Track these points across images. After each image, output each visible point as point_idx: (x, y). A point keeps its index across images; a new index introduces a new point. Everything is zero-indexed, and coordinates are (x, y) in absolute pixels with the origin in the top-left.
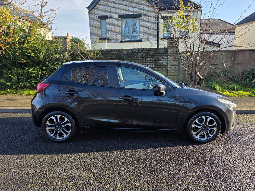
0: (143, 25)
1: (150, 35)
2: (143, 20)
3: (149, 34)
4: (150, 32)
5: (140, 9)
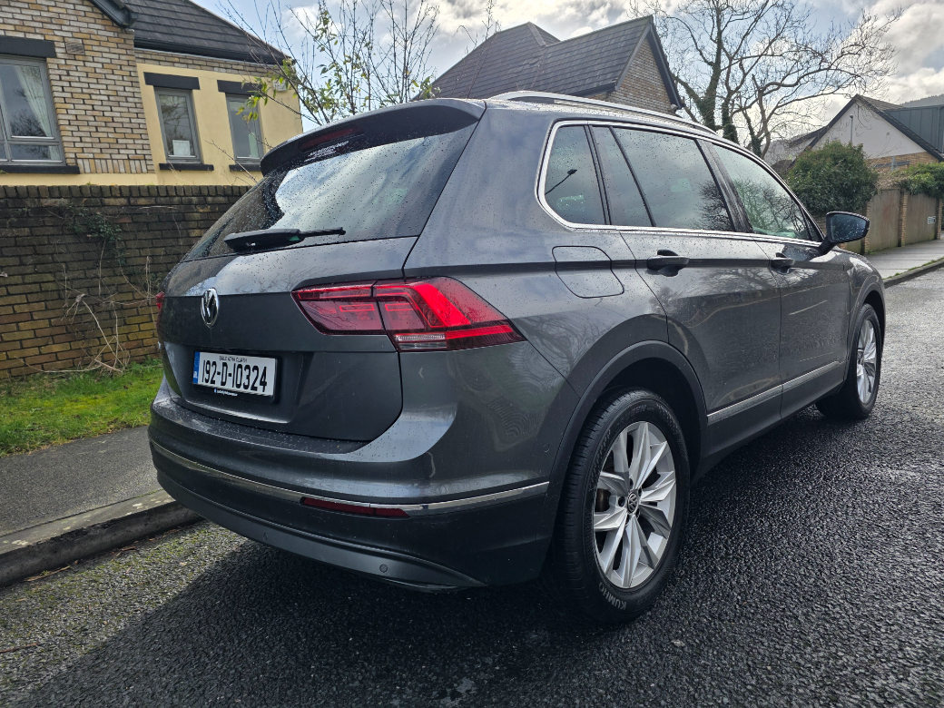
0: (69, 95)
1: (115, 145)
2: (68, 75)
3: (112, 141)
4: (112, 130)
5: (39, 19)
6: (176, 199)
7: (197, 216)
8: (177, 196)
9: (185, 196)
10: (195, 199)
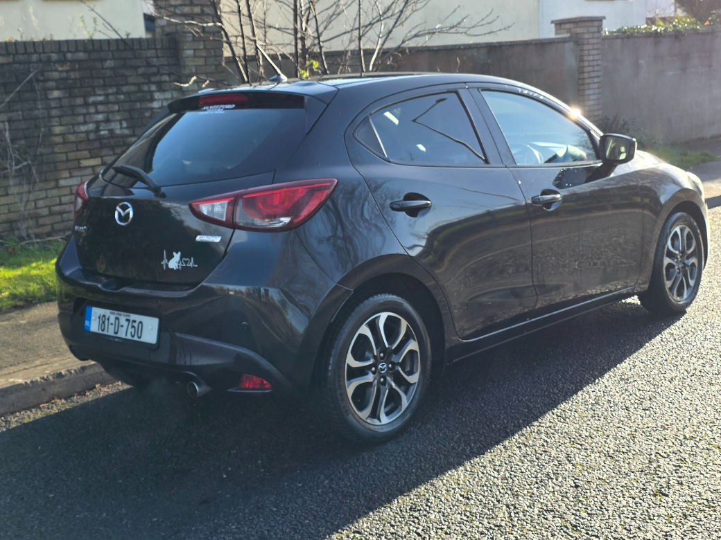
6: (35, 57)
7: (55, 75)
8: (35, 52)
9: (44, 53)
10: (54, 57)
